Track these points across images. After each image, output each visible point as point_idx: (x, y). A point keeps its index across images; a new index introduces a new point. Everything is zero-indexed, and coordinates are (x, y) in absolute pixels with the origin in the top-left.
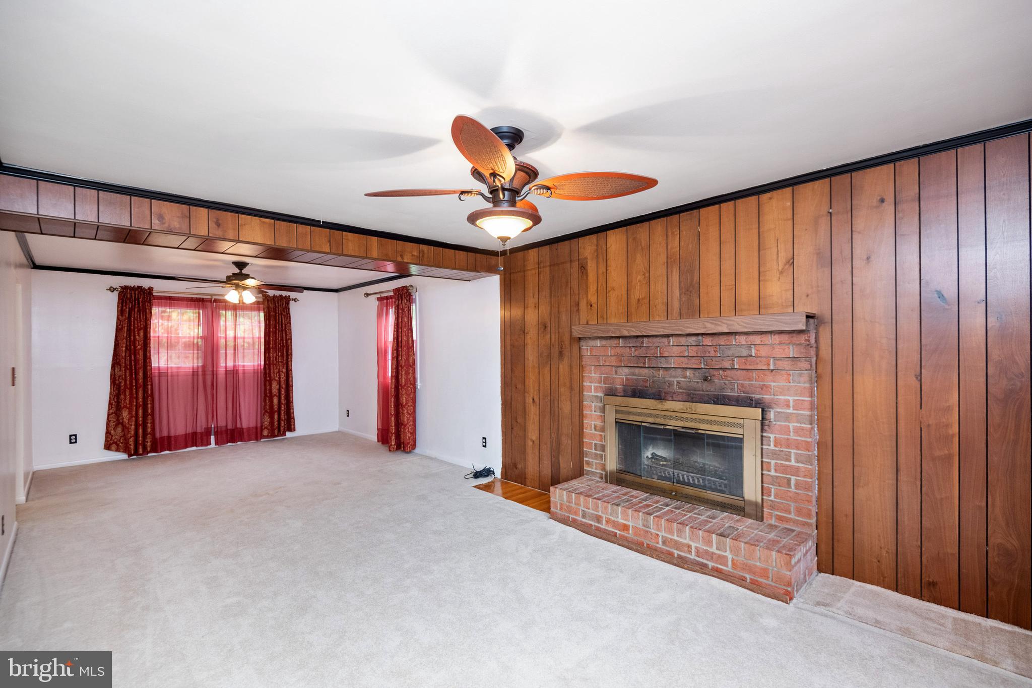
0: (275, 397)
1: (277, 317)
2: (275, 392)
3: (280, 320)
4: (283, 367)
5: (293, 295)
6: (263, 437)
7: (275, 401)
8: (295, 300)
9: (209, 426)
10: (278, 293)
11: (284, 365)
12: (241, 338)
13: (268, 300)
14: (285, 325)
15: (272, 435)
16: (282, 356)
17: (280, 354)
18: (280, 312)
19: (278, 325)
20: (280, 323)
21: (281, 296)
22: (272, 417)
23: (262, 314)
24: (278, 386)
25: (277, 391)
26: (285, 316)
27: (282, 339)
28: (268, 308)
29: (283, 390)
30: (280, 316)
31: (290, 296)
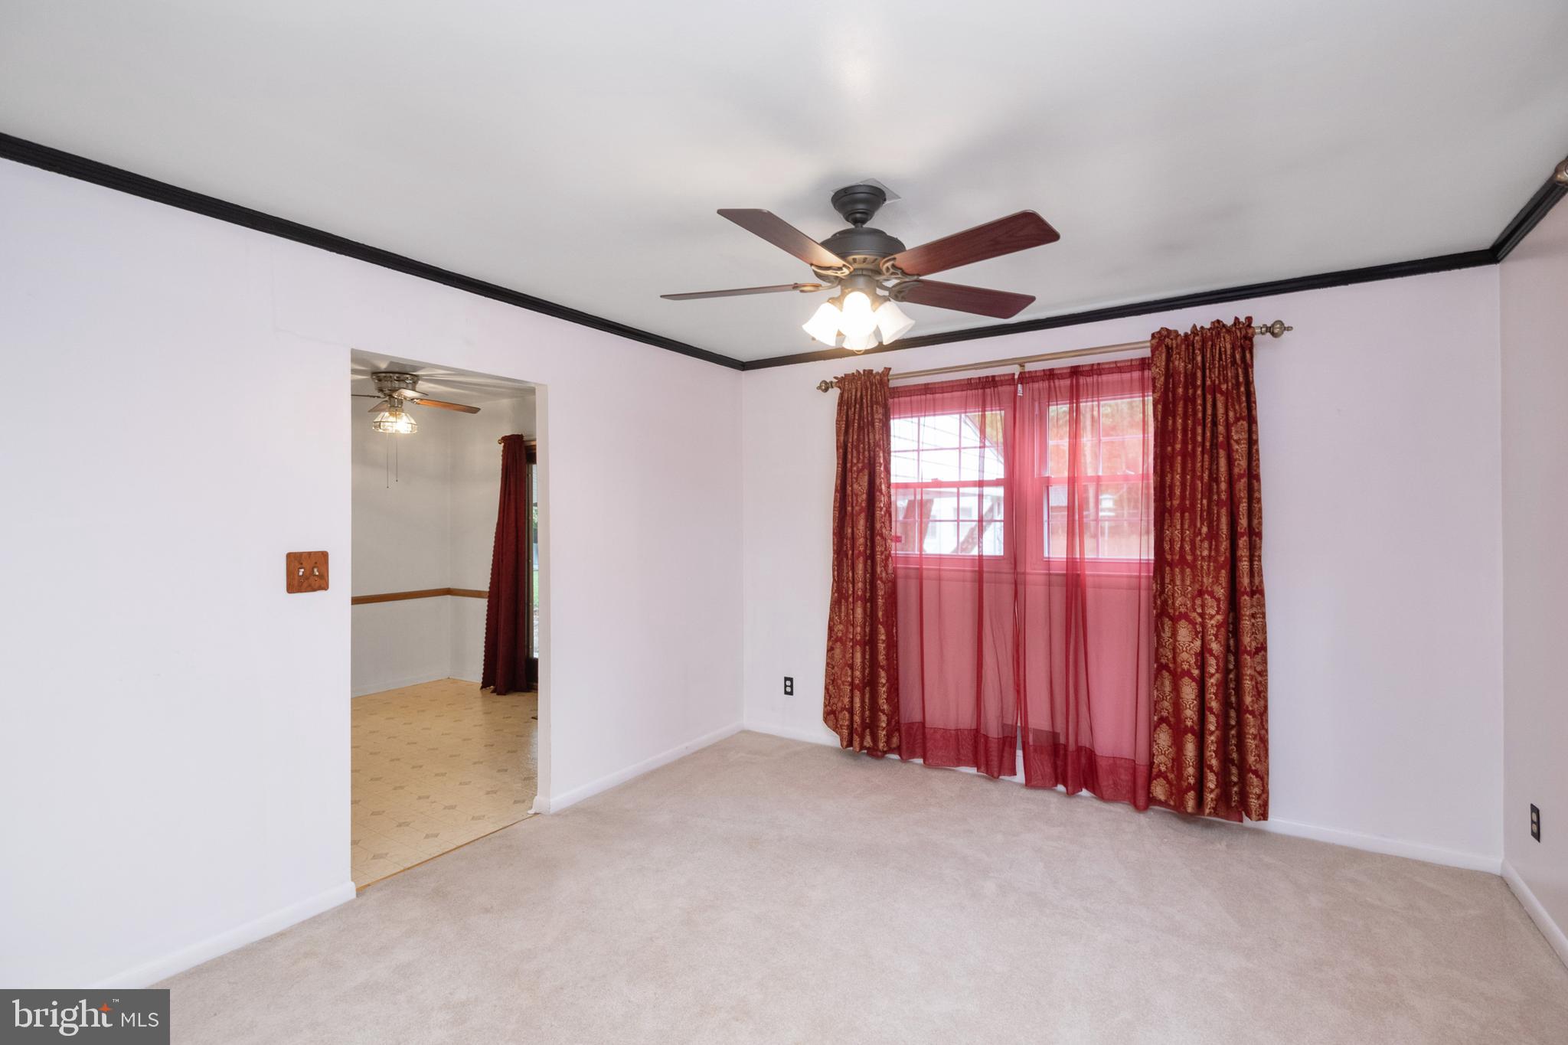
0: (1186, 680)
1: (1199, 401)
2: (1187, 659)
3: (1209, 411)
4: (1217, 579)
5: (1260, 310)
6: (1151, 800)
7: (1189, 691)
8: (1275, 330)
9: (1010, 722)
10: (1203, 316)
11: (1217, 570)
12: (1091, 479)
13: (1169, 349)
14: (1228, 427)
15: (1177, 808)
16: (1213, 536)
17: (1205, 530)
18: (1208, 382)
19: (1199, 430)
20: (1209, 420)
21: (1218, 325)
22: (1178, 744)
23: (1150, 399)
24: (1198, 643)
25: (1193, 661)
26: (1227, 394)
27: (1214, 479)
28: (1169, 373)
29: (1212, 661)
30: (1209, 397)
31: (1249, 319)
